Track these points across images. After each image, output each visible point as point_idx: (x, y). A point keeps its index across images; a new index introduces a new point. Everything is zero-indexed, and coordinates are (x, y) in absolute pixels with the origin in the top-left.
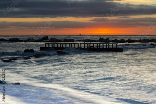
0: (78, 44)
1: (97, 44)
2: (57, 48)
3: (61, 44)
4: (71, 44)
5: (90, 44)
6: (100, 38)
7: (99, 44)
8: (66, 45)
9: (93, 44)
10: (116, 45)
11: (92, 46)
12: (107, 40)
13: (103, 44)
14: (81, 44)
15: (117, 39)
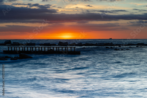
0: (39, 47)
1: (57, 47)
3: (23, 47)
4: (33, 47)
5: (50, 47)
6: (60, 42)
7: (59, 47)
8: (28, 48)
9: (53, 47)
10: (74, 49)
11: (51, 50)
12: (66, 44)
14: (41, 47)
15: (75, 43)
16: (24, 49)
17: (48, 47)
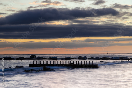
1: (77, 61)
2: (43, 65)
3: (46, 61)
4: (55, 61)
5: (71, 61)
6: (79, 56)
8: (51, 62)
9: (74, 61)
10: (93, 62)
11: (72, 63)
12: (85, 58)
13: (82, 61)
14: (63, 61)
15: (93, 57)
16: (47, 62)
17: (69, 61)
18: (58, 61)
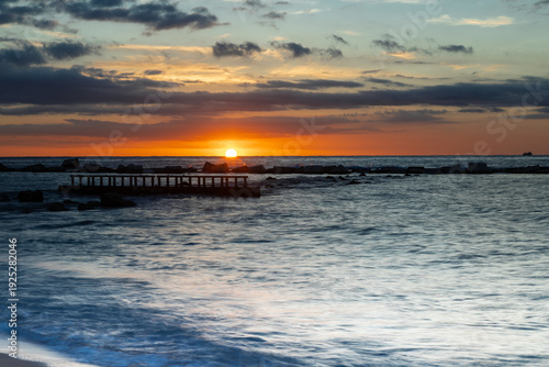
0: (153, 177)
1: (199, 177)
4: (136, 177)
5: (181, 178)
6: (207, 163)
7: (204, 177)
8: (123, 180)
9: (190, 177)
10: (245, 181)
12: (223, 169)
13: (213, 177)
14: (159, 177)
16: (112, 180)
17: (176, 177)
18: (144, 177)
